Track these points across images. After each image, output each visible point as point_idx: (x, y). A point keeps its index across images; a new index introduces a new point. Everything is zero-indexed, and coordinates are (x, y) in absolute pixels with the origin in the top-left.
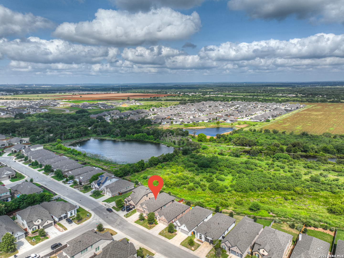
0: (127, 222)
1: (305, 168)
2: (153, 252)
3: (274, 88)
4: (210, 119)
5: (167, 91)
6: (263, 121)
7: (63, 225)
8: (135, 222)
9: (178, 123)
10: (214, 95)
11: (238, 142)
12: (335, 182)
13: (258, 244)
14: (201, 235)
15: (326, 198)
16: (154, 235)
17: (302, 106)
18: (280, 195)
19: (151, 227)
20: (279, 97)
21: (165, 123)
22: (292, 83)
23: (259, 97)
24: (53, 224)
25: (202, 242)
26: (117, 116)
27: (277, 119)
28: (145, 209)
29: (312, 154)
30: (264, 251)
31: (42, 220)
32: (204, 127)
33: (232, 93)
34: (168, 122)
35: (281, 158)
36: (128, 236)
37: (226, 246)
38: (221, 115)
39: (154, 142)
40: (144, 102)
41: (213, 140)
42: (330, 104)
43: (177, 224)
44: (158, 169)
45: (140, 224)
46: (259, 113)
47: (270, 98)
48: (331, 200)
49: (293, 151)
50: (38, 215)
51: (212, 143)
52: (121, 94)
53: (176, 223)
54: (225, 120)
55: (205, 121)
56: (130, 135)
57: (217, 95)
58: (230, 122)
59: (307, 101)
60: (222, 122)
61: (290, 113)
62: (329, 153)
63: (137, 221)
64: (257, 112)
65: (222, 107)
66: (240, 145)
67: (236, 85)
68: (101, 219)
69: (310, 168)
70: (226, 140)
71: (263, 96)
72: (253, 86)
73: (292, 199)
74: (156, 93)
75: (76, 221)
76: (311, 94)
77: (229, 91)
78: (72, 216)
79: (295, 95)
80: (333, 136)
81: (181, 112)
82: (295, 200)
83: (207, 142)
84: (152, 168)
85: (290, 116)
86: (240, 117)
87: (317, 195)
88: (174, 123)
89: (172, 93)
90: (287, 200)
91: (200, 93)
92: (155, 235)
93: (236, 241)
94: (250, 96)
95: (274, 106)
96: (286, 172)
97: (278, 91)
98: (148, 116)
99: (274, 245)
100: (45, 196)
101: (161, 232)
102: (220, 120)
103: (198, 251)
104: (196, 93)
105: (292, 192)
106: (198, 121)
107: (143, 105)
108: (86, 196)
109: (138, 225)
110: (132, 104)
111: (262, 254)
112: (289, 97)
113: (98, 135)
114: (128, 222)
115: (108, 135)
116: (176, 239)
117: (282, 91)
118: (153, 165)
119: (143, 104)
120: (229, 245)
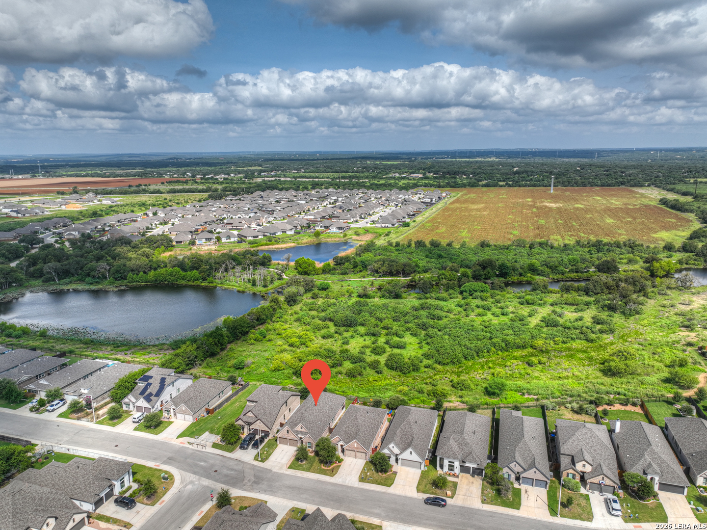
0: (271, 471)
1: (522, 304)
2: (376, 521)
3: (378, 163)
4: (296, 227)
5: (161, 170)
6: (396, 225)
7: (114, 516)
8: (290, 467)
9: (232, 240)
10: (270, 179)
11: (384, 268)
12: (580, 323)
13: (567, 455)
14: (453, 463)
15: (585, 352)
16: (350, 485)
17: (444, 195)
18: (515, 358)
19: (333, 470)
20: (397, 179)
21: (204, 240)
22: (400, 153)
23: (361, 181)
24: (86, 520)
25: (457, 477)
26: (73, 233)
27: (419, 219)
28: (302, 433)
29: (515, 278)
30: (584, 466)
31: (56, 518)
32: (292, 245)
33: (304, 172)
34: (208, 239)
35: (476, 291)
36: (295, 502)
37: (510, 472)
38: (313, 217)
39: (203, 284)
40: (119, 197)
41: (330, 270)
42: (485, 189)
43: (391, 451)
44: (255, 342)
45: (303, 470)
46: (382, 212)
47: (382, 182)
48: (593, 354)
49: (484, 277)
50: (39, 508)
51: (329, 276)
52: (41, 180)
53: (389, 449)
54: (327, 227)
55: (288, 233)
56: (138, 275)
57: (278, 178)
58: (338, 231)
59: (448, 185)
60: (322, 233)
61: (434, 210)
62: (538, 274)
63: (293, 463)
64: (377, 209)
65: (304, 202)
66: (385, 274)
67: (302, 158)
68: (203, 479)
69: (531, 304)
70: (355, 267)
71: (367, 178)
72: (340, 159)
73: (540, 363)
74: (135, 176)
75: (143, 498)
76: (448, 173)
77: (298, 170)
78: (124, 489)
79: (421, 176)
80: (529, 245)
81: (225, 216)
82: (544, 364)
83: (318, 274)
84: (239, 342)
85: (437, 213)
86: (352, 220)
87: (569, 349)
88: (224, 240)
89: (175, 176)
90: (532, 366)
91: (239, 173)
92: (352, 485)
93: (528, 458)
94: (343, 178)
95: (400, 197)
96: (498, 316)
97: (390, 169)
98: (152, 229)
99: (595, 450)
100: (13, 454)
101: (361, 474)
102: (316, 228)
103: (461, 497)
104: (229, 174)
105: (530, 350)
106: (275, 233)
107: (122, 203)
108: (124, 433)
109: (301, 473)
110: (91, 204)
111: (581, 472)
112: (414, 179)
113: (47, 281)
114: (274, 470)
115: (75, 279)
116: (402, 484)
117: (397, 167)
118: (240, 335)
119: (118, 201)
120: (518, 469)
